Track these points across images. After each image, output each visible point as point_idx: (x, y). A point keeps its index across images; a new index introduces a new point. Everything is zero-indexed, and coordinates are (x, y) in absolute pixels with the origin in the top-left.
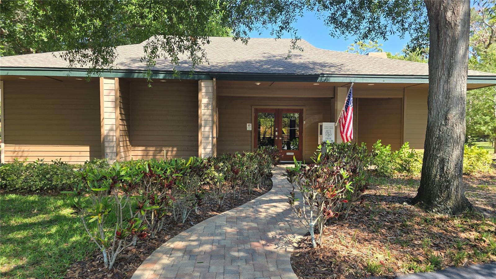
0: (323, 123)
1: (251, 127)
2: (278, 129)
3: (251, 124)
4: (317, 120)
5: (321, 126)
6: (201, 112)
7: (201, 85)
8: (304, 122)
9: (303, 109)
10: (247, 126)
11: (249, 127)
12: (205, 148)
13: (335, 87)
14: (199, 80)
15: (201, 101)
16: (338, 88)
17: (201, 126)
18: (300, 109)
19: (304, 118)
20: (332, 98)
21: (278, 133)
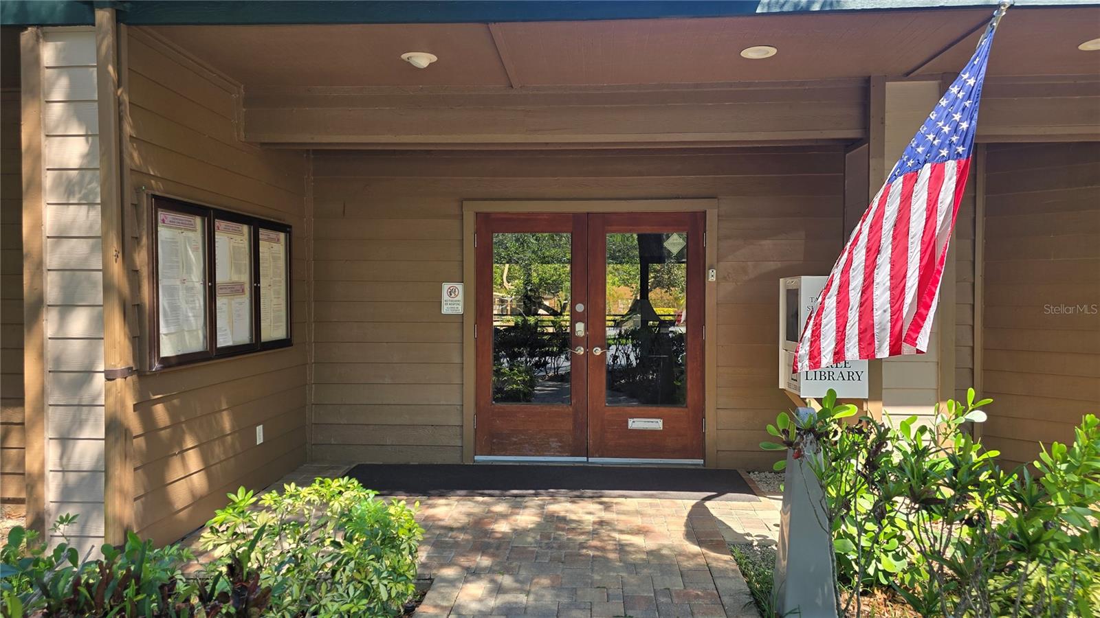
0: (802, 277)
1: (460, 297)
2: (586, 309)
3: (460, 287)
4: (772, 265)
5: (793, 295)
6: (38, 225)
7: (37, 60)
8: (712, 276)
9: (705, 212)
10: (445, 296)
11: (453, 299)
12: (65, 440)
13: (868, 80)
14: (24, 28)
15: (38, 156)
16: (888, 84)
17: (39, 303)
18: (694, 214)
19: (710, 256)
20: (851, 144)
21: (587, 329)
